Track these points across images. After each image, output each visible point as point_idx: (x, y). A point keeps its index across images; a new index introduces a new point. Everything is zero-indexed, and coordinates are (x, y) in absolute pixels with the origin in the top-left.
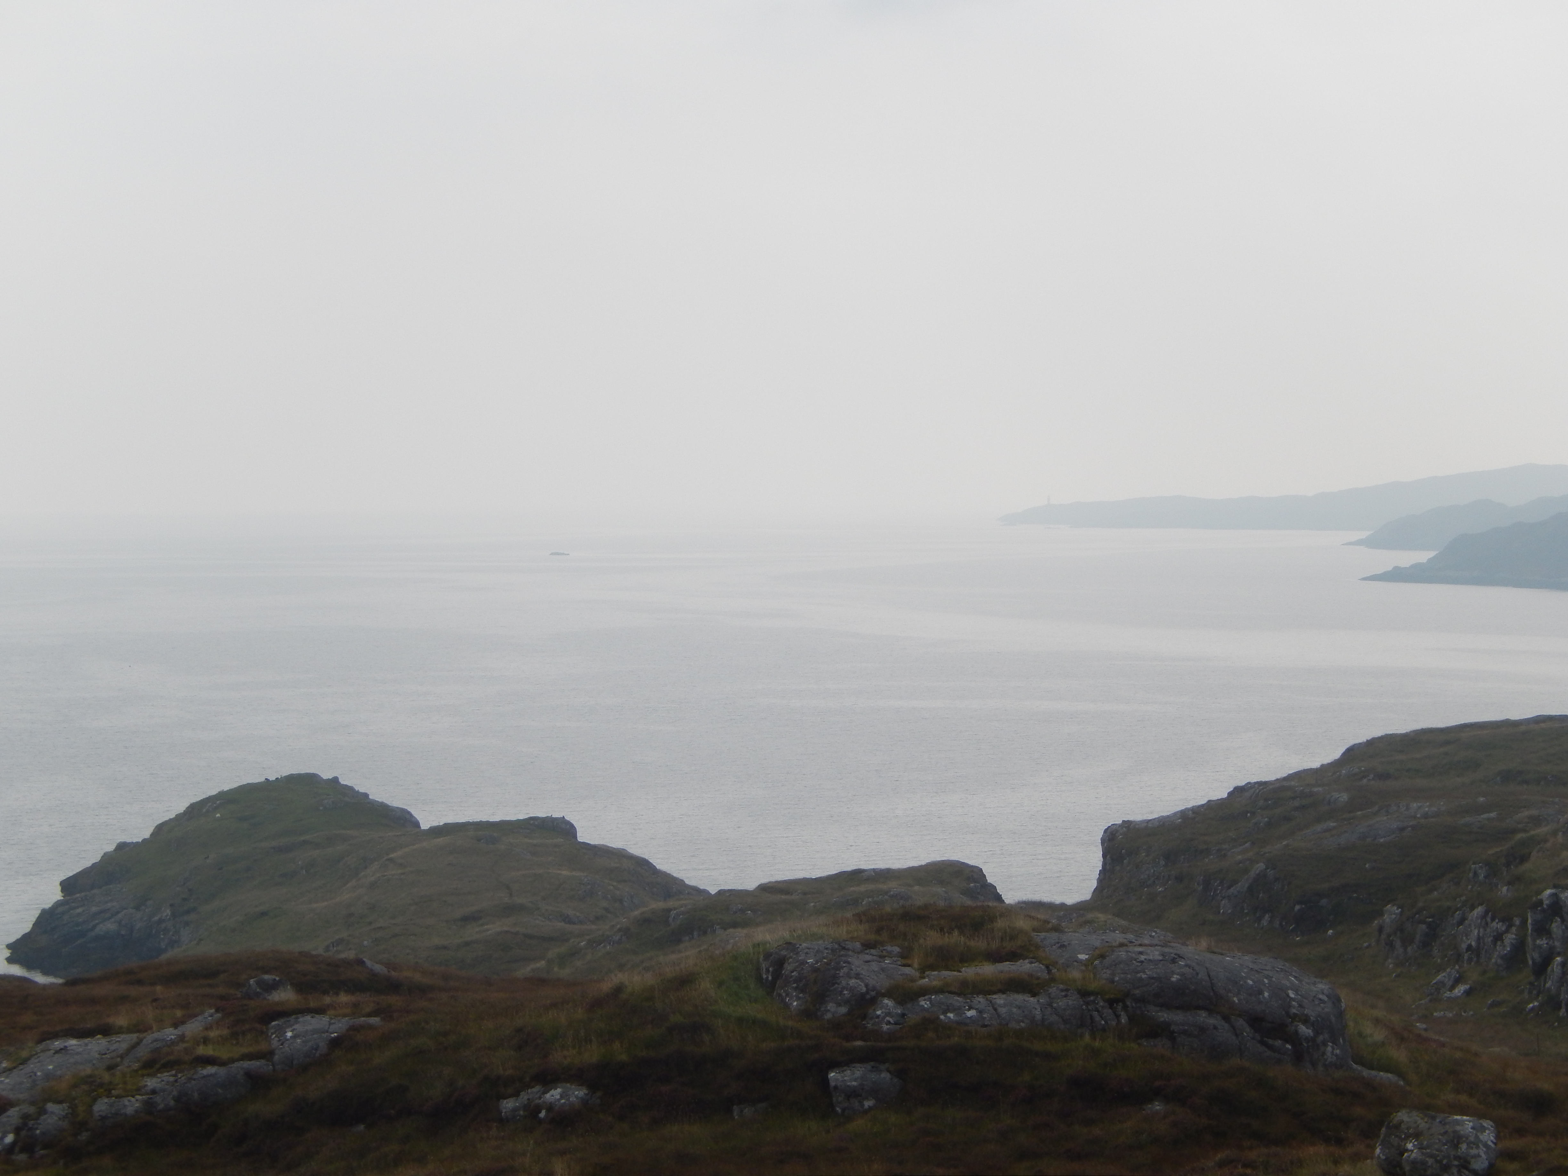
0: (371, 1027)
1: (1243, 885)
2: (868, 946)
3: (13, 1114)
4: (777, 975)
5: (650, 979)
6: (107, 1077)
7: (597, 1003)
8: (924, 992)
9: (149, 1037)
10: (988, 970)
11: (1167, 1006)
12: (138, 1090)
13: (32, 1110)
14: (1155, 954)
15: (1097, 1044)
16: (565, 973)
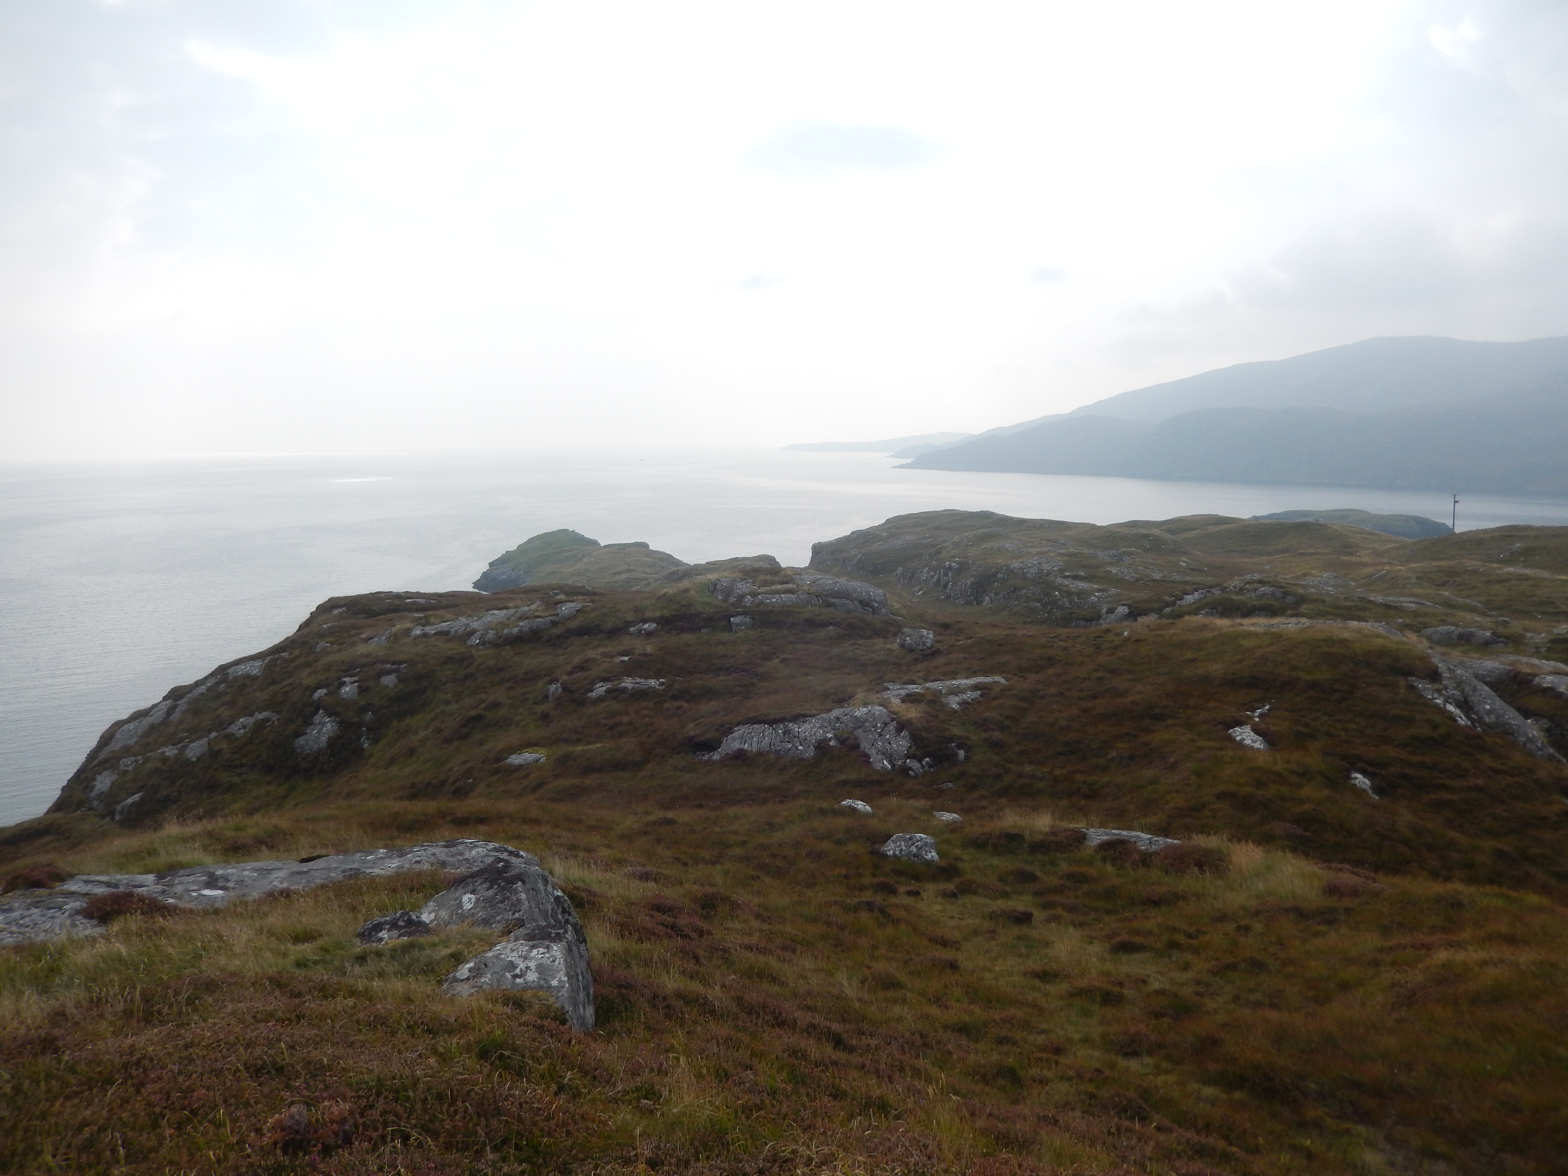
0: (589, 606)
1: (855, 561)
2: (742, 580)
3: (478, 634)
4: (715, 589)
5: (675, 590)
6: (507, 622)
7: (659, 598)
8: (760, 594)
9: (520, 610)
10: (779, 587)
11: (834, 598)
12: (517, 626)
13: (484, 632)
14: (830, 582)
15: (813, 609)
16: (647, 589)
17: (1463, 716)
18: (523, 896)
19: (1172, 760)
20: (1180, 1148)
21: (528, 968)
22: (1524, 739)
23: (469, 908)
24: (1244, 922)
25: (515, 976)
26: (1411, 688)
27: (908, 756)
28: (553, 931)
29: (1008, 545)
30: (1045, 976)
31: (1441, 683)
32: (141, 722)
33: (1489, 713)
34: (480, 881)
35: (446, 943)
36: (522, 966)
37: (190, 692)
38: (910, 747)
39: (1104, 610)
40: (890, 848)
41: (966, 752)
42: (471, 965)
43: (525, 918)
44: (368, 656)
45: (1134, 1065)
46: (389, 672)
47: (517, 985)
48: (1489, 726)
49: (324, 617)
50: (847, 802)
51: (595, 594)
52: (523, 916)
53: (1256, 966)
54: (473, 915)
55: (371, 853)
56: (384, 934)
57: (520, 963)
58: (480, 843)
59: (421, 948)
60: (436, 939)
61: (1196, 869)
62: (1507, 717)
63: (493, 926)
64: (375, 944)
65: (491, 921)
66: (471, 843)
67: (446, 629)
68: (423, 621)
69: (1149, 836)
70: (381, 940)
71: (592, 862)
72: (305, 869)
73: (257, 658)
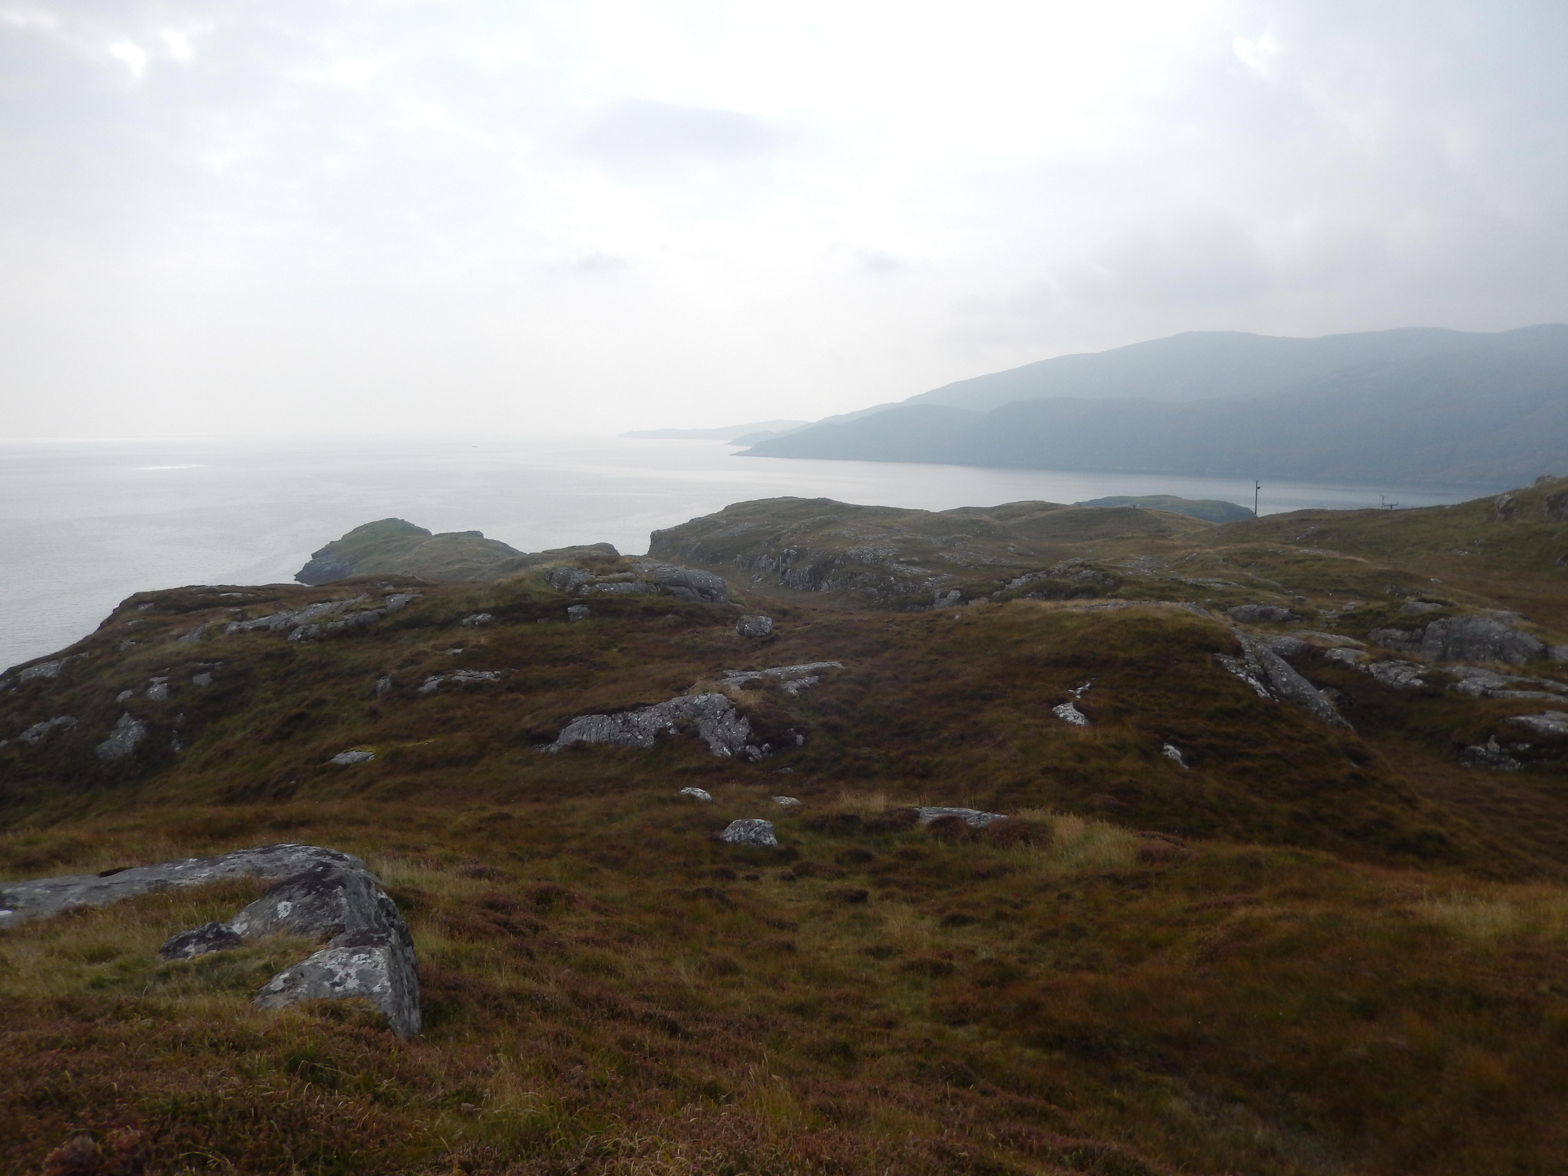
0: (419, 597)
1: (694, 549)
2: (579, 569)
3: (300, 629)
4: (551, 578)
5: (510, 580)
6: (331, 616)
7: (493, 589)
8: (597, 582)
9: (345, 603)
10: (617, 575)
11: (673, 585)
12: (342, 619)
13: (306, 627)
14: (668, 570)
15: (651, 597)
16: (482, 579)
17: (1262, 688)
18: (344, 901)
19: (1001, 738)
20: (1003, 1109)
21: (348, 975)
22: (1316, 709)
23: (285, 916)
24: (1065, 891)
25: (334, 985)
26: (1218, 663)
27: (747, 743)
28: (375, 936)
29: (845, 532)
30: (879, 952)
31: (1244, 659)
33: (1285, 685)
34: (297, 887)
35: (258, 954)
36: (342, 973)
38: (749, 734)
39: (938, 594)
40: (729, 835)
41: (805, 736)
42: (286, 975)
43: (345, 923)
44: (178, 653)
45: (961, 1033)
46: (202, 671)
47: (336, 993)
48: (1285, 696)
49: (128, 614)
50: (686, 790)
51: (426, 585)
52: (343, 922)
53: (1076, 932)
54: (289, 923)
55: (180, 863)
56: (191, 949)
57: (340, 970)
58: (301, 847)
59: (232, 960)
60: (247, 950)
61: (1022, 842)
62: (1301, 688)
63: (311, 933)
64: (180, 960)
65: (309, 928)
66: (291, 848)
67: (264, 624)
68: (239, 616)
69: (978, 812)
70: (187, 954)
71: (422, 862)
72: (106, 883)
73: (53, 659)
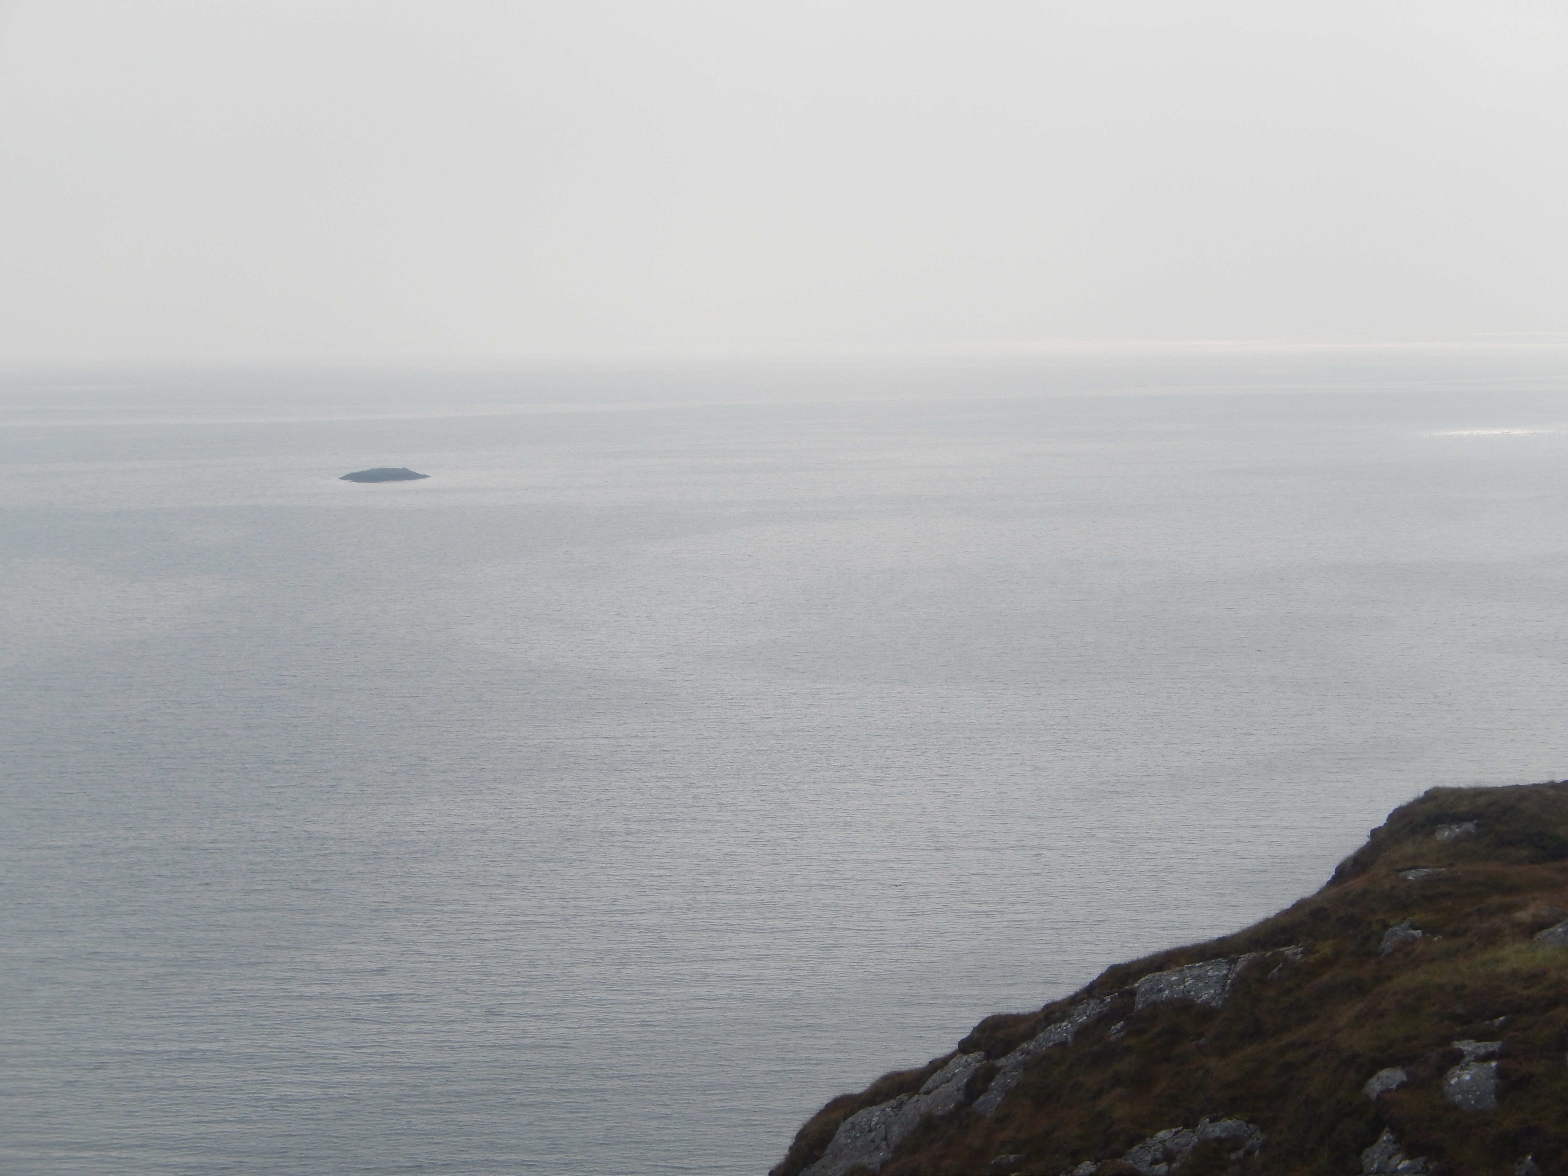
32: (900, 1105)
37: (1030, 1035)
49: (1409, 848)
73: (1216, 956)
